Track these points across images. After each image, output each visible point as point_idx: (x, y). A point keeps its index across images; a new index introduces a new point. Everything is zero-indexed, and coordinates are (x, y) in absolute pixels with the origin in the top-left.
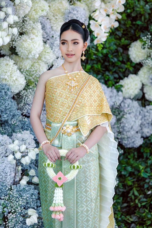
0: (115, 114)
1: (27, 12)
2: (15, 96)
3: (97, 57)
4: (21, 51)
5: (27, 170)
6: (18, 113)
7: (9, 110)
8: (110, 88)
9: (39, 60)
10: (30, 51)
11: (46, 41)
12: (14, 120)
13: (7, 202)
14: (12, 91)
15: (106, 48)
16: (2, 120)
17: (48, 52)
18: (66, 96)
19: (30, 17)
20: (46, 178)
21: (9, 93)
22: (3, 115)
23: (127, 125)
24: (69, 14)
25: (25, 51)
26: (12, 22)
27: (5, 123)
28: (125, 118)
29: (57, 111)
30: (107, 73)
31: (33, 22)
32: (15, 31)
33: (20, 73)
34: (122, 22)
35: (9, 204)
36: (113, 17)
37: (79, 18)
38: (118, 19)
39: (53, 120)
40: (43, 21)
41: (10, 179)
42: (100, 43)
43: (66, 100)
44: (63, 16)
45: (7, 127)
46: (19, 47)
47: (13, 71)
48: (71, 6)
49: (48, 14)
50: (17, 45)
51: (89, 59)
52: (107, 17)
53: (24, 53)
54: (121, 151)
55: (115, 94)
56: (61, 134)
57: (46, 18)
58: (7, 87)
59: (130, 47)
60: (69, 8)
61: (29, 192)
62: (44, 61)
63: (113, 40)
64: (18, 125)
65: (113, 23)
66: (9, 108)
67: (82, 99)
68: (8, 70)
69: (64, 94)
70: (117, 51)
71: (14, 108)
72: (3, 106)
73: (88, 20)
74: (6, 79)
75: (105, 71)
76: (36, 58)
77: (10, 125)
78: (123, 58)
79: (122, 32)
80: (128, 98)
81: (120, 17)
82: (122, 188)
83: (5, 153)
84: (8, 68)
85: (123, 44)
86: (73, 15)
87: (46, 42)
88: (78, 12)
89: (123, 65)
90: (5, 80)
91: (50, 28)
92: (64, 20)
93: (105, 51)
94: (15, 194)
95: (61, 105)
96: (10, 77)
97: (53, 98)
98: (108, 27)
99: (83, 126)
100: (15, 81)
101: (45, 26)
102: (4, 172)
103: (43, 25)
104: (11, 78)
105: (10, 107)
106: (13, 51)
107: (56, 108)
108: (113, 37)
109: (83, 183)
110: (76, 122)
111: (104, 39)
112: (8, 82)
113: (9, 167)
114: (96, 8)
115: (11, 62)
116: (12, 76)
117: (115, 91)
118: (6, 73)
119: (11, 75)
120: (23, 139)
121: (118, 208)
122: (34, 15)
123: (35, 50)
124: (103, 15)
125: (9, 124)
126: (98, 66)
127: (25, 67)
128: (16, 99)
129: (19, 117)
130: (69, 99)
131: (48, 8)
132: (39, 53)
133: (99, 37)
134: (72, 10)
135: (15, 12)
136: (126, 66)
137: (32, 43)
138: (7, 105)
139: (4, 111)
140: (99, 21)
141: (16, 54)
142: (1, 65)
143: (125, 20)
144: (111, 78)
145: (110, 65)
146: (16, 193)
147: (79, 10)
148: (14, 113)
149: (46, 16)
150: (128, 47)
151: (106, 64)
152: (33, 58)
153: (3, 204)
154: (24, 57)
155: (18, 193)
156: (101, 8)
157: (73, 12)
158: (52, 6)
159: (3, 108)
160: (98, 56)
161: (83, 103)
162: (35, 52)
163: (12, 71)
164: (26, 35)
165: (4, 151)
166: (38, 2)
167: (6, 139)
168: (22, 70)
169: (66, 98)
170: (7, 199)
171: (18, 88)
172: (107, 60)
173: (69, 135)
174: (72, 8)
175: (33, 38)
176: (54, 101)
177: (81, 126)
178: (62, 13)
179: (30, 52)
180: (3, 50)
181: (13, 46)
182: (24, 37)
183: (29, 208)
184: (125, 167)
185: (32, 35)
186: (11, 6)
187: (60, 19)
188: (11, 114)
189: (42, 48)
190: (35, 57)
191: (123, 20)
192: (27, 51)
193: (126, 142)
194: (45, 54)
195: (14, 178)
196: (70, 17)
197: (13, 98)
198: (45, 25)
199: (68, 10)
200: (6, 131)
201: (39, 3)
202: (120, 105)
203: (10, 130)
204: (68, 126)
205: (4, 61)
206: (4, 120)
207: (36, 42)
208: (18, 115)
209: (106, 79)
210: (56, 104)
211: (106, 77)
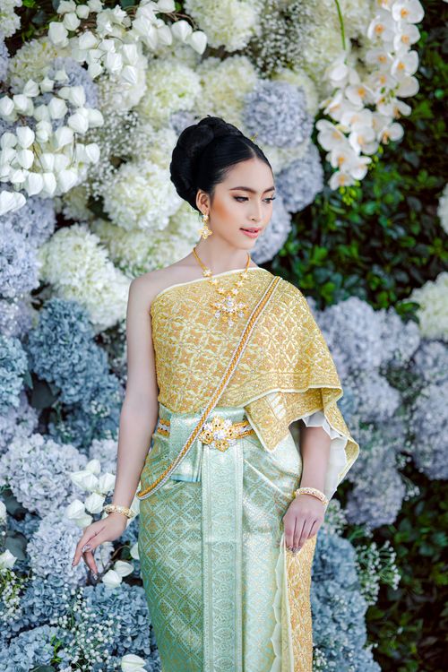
0: (399, 386)
1: (135, 100)
2: (103, 335)
3: (346, 224)
4: (118, 210)
5: (128, 543)
6: (110, 381)
7: (84, 373)
8: (383, 311)
9: (172, 233)
10: (141, 208)
12: (99, 403)
13: (65, 634)
14: (94, 322)
15: (374, 199)
16: (65, 402)
18: (211, 339)
19: (148, 114)
21: (82, 327)
22: (67, 390)
23: (429, 416)
24: (256, 105)
25: (129, 210)
26: (83, 128)
27: (76, 412)
28: (423, 396)
29: (185, 384)
30: (376, 270)
31: (154, 127)
32: (93, 152)
33: (116, 272)
34: (421, 126)
35: (71, 640)
36: (387, 111)
37: (286, 114)
38: (402, 116)
39: (175, 408)
41: (75, 569)
42: (347, 184)
43: (210, 351)
44: (241, 111)
45: (80, 423)
46: (111, 197)
47: (96, 264)
48: (262, 82)
49: (199, 104)
50: (104, 191)
51: (324, 231)
52: (368, 111)
53: (125, 216)
54: (413, 489)
55: (396, 330)
56: (199, 445)
57: (191, 116)
58: (78, 309)
59: (442, 195)
60: (255, 88)
61: (128, 607)
62: (185, 238)
63: (393, 177)
64: (112, 416)
65: (386, 128)
66: (84, 369)
67: (255, 345)
68: (81, 262)
69: (205, 336)
70: (404, 207)
71: (97, 369)
72: (65, 364)
73: (313, 120)
74: (75, 287)
75: (370, 264)
76: (162, 228)
77: (87, 417)
78: (423, 228)
79: (420, 153)
80: (434, 341)
81: (406, 110)
82: (421, 592)
83: (66, 494)
84: (80, 258)
85: (423, 186)
86: (266, 106)
88: (280, 97)
89: (421, 247)
90: (74, 290)
92: (243, 121)
93: (369, 208)
94: (88, 612)
95: (197, 367)
96: (86, 282)
97: (171, 346)
98: (370, 138)
99: (265, 425)
100: (100, 293)
102: (59, 548)
104: (90, 286)
105: (84, 365)
106: (97, 210)
107: (184, 375)
108: (394, 167)
111: (360, 174)
112: (80, 297)
113: (74, 536)
114: (334, 85)
115: (90, 241)
116: (93, 279)
117: (396, 320)
118: (74, 272)
119: (89, 276)
121: (409, 649)
122: (157, 107)
123: (157, 206)
124: (354, 105)
125: (84, 414)
126: (350, 250)
127: (132, 255)
128: (106, 344)
129: (111, 394)
130: (219, 349)
131: (199, 88)
132: (170, 214)
133: (343, 168)
134: (263, 93)
135: (99, 99)
136: (431, 250)
137: (148, 187)
138: (75, 361)
139: (68, 377)
140: (344, 123)
141: (106, 217)
142: (63, 249)
143: (430, 121)
144: (388, 282)
145: (384, 246)
146: (90, 609)
147: (286, 91)
148: (98, 383)
149: (192, 111)
150: (437, 195)
151: (375, 243)
152: (153, 227)
153: (56, 640)
154: (127, 227)
155: (98, 609)
156: (348, 84)
157: (268, 98)
158: (211, 81)
159: (66, 369)
160: (348, 221)
161: (259, 356)
162: (156, 212)
163: (93, 265)
164: (133, 163)
165: (62, 490)
166: (168, 71)
167: (69, 456)
168: (123, 264)
169: (212, 346)
170: (64, 626)
171: (112, 313)
172: (377, 232)
173: (222, 447)
174: (264, 88)
175: (150, 172)
176: (177, 357)
177: (259, 425)
178: (238, 101)
179: (144, 212)
180: (70, 206)
181: (95, 195)
182: (127, 169)
183: (126, 651)
184: (430, 533)
185: (148, 163)
186: (85, 83)
187: (232, 118)
188: (90, 385)
189: (177, 201)
190: (158, 226)
191: (422, 119)
192: (133, 208)
193: (428, 464)
194: (189, 218)
196: (260, 112)
197: (99, 340)
199: (255, 94)
200: (75, 434)
201: (172, 74)
202: (412, 359)
203: (87, 431)
204: (218, 421)
205: (70, 239)
206: (70, 402)
207: (160, 185)
208: (109, 388)
209: (373, 287)
210: (184, 365)
211: (373, 282)
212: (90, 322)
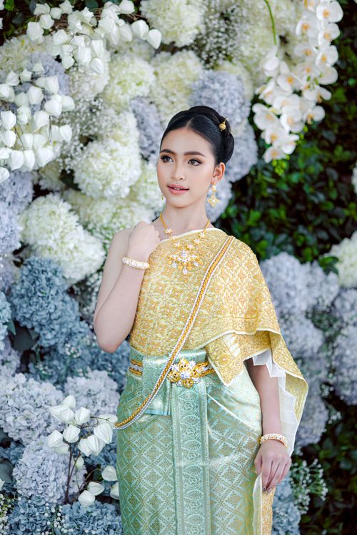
0: (322, 327)
1: (100, 88)
2: (75, 287)
3: (275, 191)
4: (87, 182)
5: (99, 466)
6: (81, 327)
7: (59, 321)
8: (308, 264)
9: (132, 200)
10: (106, 179)
11: (149, 156)
12: (72, 346)
14: (67, 276)
15: (299, 170)
16: (43, 345)
17: (152, 183)
18: (174, 289)
19: (110, 100)
20: (136, 494)
21: (57, 281)
22: (44, 335)
23: (348, 352)
24: (202, 91)
25: (96, 181)
26: (57, 112)
27: (52, 353)
28: (343, 335)
29: (153, 328)
30: (301, 229)
31: (116, 111)
32: (66, 132)
33: (85, 233)
34: (337, 109)
36: (311, 96)
37: (227, 99)
38: (323, 100)
39: (145, 350)
40: (140, 109)
41: (55, 490)
42: (279, 157)
43: (174, 300)
44: (189, 97)
45: (55, 362)
46: (80, 170)
47: (68, 228)
48: (207, 72)
49: (154, 91)
50: (74, 165)
51: (258, 197)
52: (296, 96)
53: (93, 186)
54: (335, 414)
55: (319, 280)
56: (168, 383)
57: (147, 101)
58: (53, 266)
59: (355, 167)
60: (201, 77)
61: (100, 522)
62: (143, 204)
63: (314, 152)
64: (83, 357)
65: (310, 111)
66: (59, 317)
67: (213, 293)
68: (56, 226)
69: (170, 286)
70: (324, 177)
71: (70, 316)
72: (43, 313)
73: (249, 104)
74: (51, 247)
75: (296, 225)
76: (123, 196)
77: (62, 357)
78: (339, 194)
79: (336, 131)
80: (351, 289)
81: (327, 95)
82: (342, 500)
83: (45, 425)
84: (55, 222)
85: (339, 159)
86: (211, 93)
87: (149, 158)
88: (222, 84)
89: (339, 210)
90: (49, 250)
91: (156, 125)
93: (295, 178)
94: (67, 527)
95: (163, 314)
96: (60, 243)
98: (297, 119)
99: (222, 362)
100: (72, 252)
101: (145, 121)
102: (41, 472)
103: (139, 119)
104: (63, 246)
105: (59, 313)
106: (68, 181)
108: (315, 143)
109: (227, 503)
110: (204, 353)
111: (289, 150)
112: (55, 256)
113: (53, 461)
114: (268, 75)
115: (63, 208)
116: (66, 240)
117: (319, 271)
118: (50, 234)
119: (62, 238)
120: (90, 391)
122: (118, 94)
123: (119, 177)
124: (284, 91)
125: (59, 355)
126: (279, 213)
127: (99, 219)
128: (77, 295)
129: (82, 338)
130: (181, 297)
131: (153, 77)
132: (131, 184)
133: (275, 145)
134: (208, 81)
135: (70, 88)
136: (346, 212)
137: (112, 161)
138: (52, 311)
139: (45, 324)
140: (276, 106)
141: (76, 188)
142: (40, 215)
143: (344, 104)
144: (312, 240)
145: (307, 209)
146: (68, 525)
147: (227, 80)
148: (71, 329)
149: (148, 97)
150: (351, 166)
151: (299, 207)
152: (116, 196)
154: (94, 196)
155: (75, 525)
156: (279, 74)
157: (212, 86)
158: (163, 72)
159: (43, 317)
160: (278, 189)
161: (216, 303)
162: (119, 183)
163: (66, 228)
164: (99, 141)
165: (42, 421)
166: (127, 63)
167: (48, 392)
168: (90, 227)
169: (175, 295)
171: (82, 269)
172: (301, 198)
173: (188, 384)
174: (209, 77)
175: (114, 148)
176: (145, 305)
177: (217, 362)
178: (186, 88)
179: (107, 183)
180: (46, 179)
181: (67, 169)
182: (94, 146)
184: (349, 450)
185: (111, 141)
186: (58, 73)
187: (182, 102)
188: (64, 330)
189: (137, 173)
190: (120, 195)
191: (338, 104)
192: (100, 180)
193: (348, 393)
194: (146, 187)
195: (66, 487)
196: (205, 97)
197: (71, 292)
198: (146, 118)
199: (201, 82)
200: (52, 372)
201: (131, 65)
202: (333, 304)
203: (62, 369)
204: (183, 362)
205: (45, 206)
206: (47, 345)
207: (122, 160)
208: (80, 332)
209: (299, 244)
210: (151, 312)
211: (299, 239)
212: (64, 277)
